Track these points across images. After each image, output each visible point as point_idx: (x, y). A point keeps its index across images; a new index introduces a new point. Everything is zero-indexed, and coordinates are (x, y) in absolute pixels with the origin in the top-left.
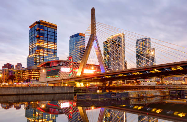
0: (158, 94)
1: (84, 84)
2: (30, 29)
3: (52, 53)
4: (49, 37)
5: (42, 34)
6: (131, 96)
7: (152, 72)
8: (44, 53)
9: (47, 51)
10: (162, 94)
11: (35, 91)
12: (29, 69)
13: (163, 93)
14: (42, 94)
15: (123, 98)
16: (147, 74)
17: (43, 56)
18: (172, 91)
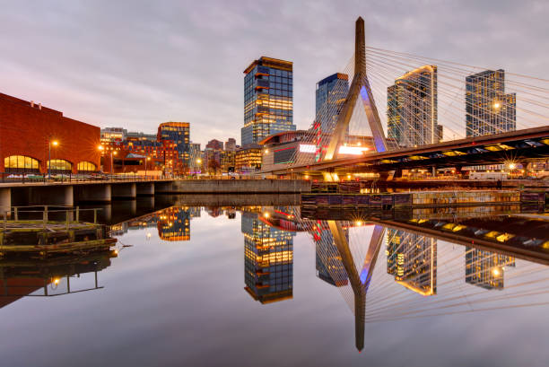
0: (487, 199)
1: (339, 176)
2: (245, 75)
3: (285, 118)
4: (279, 86)
5: (267, 84)
6: (416, 202)
7: (492, 148)
8: (269, 119)
9: (275, 115)
10: (499, 200)
11: (242, 188)
12: (245, 149)
13: (502, 198)
14: (254, 193)
15: (397, 206)
16: (479, 153)
17: (269, 124)
18: (529, 192)
